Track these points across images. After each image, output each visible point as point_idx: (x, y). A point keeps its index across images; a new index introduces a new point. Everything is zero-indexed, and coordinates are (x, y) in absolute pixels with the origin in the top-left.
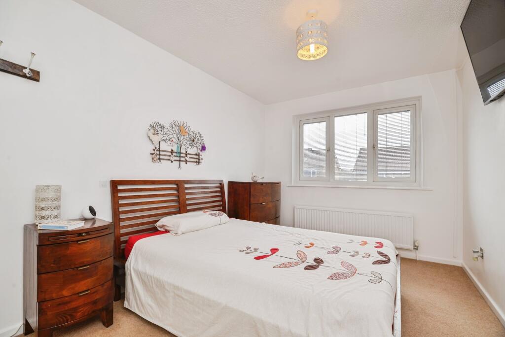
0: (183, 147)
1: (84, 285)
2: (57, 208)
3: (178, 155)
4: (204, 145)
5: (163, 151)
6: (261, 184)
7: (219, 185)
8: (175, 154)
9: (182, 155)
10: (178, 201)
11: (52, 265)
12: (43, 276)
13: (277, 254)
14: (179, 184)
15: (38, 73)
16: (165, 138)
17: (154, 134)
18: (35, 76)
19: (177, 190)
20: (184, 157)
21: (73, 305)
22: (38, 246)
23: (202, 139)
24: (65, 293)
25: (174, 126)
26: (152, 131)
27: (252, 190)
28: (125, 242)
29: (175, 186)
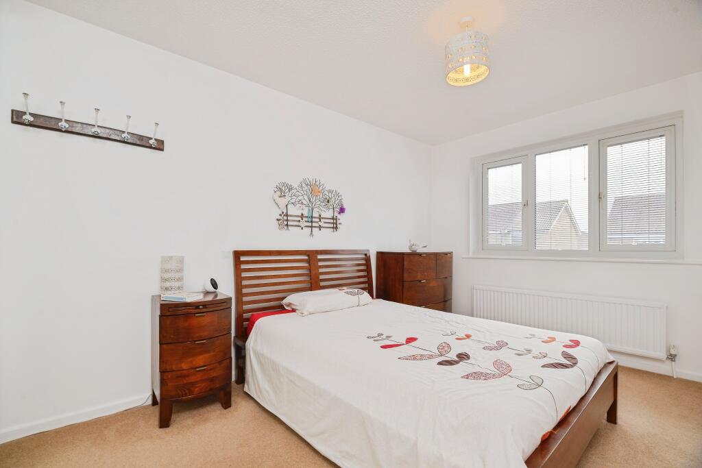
0: (315, 210)
1: (200, 360)
2: (180, 279)
3: (310, 220)
4: (342, 205)
5: (291, 216)
6: (420, 255)
7: (364, 256)
8: (306, 219)
9: (314, 220)
10: (310, 275)
11: (172, 336)
12: (165, 346)
13: (413, 344)
14: (310, 256)
15: (163, 142)
16: (293, 201)
17: (280, 197)
18: (160, 146)
19: (308, 261)
20: (317, 222)
21: (192, 379)
22: (161, 316)
23: (340, 198)
24: (184, 366)
25: (304, 185)
26: (279, 193)
27: (405, 263)
28: (248, 320)
29: (306, 258)
